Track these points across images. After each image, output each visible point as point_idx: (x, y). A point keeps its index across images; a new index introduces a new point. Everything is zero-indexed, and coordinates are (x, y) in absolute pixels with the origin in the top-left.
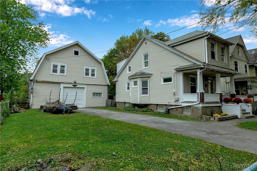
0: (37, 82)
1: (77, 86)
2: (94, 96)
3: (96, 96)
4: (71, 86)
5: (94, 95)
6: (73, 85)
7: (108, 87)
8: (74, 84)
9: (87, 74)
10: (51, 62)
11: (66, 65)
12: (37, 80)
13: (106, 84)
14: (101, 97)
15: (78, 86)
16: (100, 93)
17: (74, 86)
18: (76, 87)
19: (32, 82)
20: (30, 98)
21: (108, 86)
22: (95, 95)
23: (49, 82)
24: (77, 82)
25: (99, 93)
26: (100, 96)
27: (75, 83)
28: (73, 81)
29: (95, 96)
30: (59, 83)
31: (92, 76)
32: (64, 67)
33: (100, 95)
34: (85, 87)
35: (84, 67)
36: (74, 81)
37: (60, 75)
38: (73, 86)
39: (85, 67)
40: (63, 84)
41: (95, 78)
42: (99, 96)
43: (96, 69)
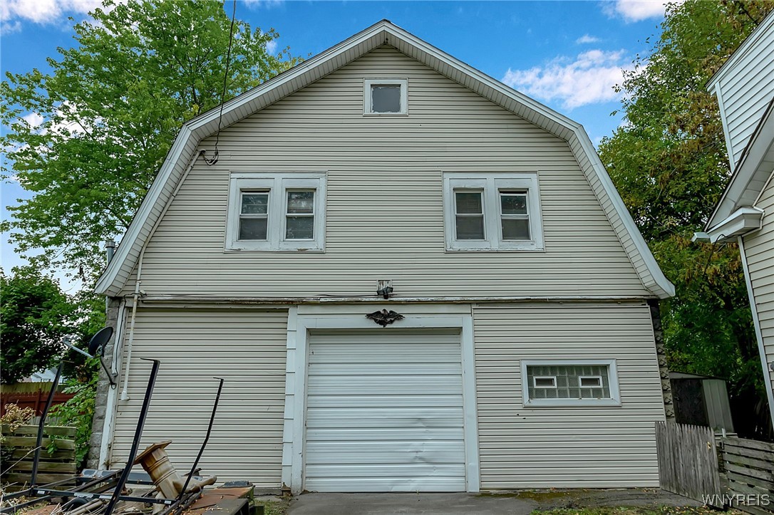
0: (147, 306)
1: (399, 317)
2: (540, 394)
3: (562, 394)
4: (357, 319)
5: (539, 382)
6: (369, 316)
7: (655, 316)
8: (380, 309)
9: (470, 227)
10: (233, 176)
11: (321, 184)
12: (142, 295)
13: (638, 293)
14: (603, 401)
15: (410, 321)
16: (596, 369)
17: (382, 318)
18: (396, 325)
19: (122, 308)
20: (101, 414)
21: (654, 303)
22: (550, 382)
23: (213, 302)
24: (403, 290)
25: (587, 369)
26: (597, 393)
27: (386, 297)
28: (368, 288)
29: (551, 394)
30: (279, 307)
31: (506, 235)
32: (308, 194)
33: (595, 381)
34: (465, 321)
35: (447, 182)
36: (381, 282)
37: (284, 247)
38: (372, 325)
39: (450, 183)
40: (301, 310)
41: (533, 248)
42: (585, 393)
43: (532, 183)
